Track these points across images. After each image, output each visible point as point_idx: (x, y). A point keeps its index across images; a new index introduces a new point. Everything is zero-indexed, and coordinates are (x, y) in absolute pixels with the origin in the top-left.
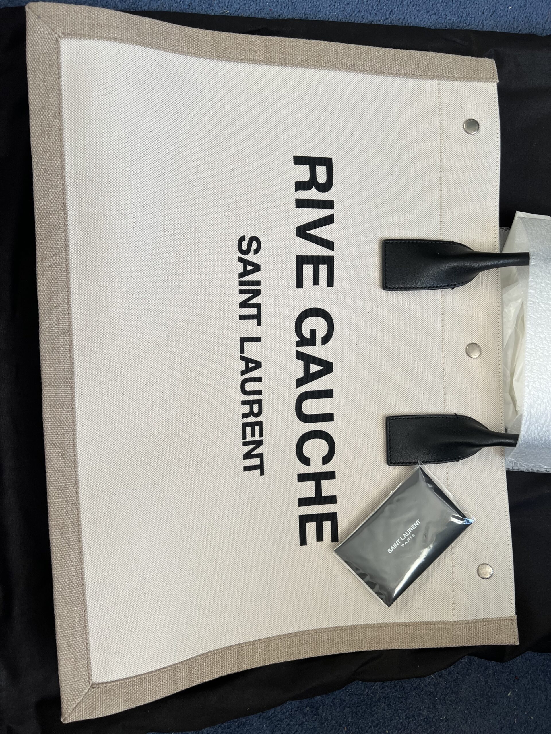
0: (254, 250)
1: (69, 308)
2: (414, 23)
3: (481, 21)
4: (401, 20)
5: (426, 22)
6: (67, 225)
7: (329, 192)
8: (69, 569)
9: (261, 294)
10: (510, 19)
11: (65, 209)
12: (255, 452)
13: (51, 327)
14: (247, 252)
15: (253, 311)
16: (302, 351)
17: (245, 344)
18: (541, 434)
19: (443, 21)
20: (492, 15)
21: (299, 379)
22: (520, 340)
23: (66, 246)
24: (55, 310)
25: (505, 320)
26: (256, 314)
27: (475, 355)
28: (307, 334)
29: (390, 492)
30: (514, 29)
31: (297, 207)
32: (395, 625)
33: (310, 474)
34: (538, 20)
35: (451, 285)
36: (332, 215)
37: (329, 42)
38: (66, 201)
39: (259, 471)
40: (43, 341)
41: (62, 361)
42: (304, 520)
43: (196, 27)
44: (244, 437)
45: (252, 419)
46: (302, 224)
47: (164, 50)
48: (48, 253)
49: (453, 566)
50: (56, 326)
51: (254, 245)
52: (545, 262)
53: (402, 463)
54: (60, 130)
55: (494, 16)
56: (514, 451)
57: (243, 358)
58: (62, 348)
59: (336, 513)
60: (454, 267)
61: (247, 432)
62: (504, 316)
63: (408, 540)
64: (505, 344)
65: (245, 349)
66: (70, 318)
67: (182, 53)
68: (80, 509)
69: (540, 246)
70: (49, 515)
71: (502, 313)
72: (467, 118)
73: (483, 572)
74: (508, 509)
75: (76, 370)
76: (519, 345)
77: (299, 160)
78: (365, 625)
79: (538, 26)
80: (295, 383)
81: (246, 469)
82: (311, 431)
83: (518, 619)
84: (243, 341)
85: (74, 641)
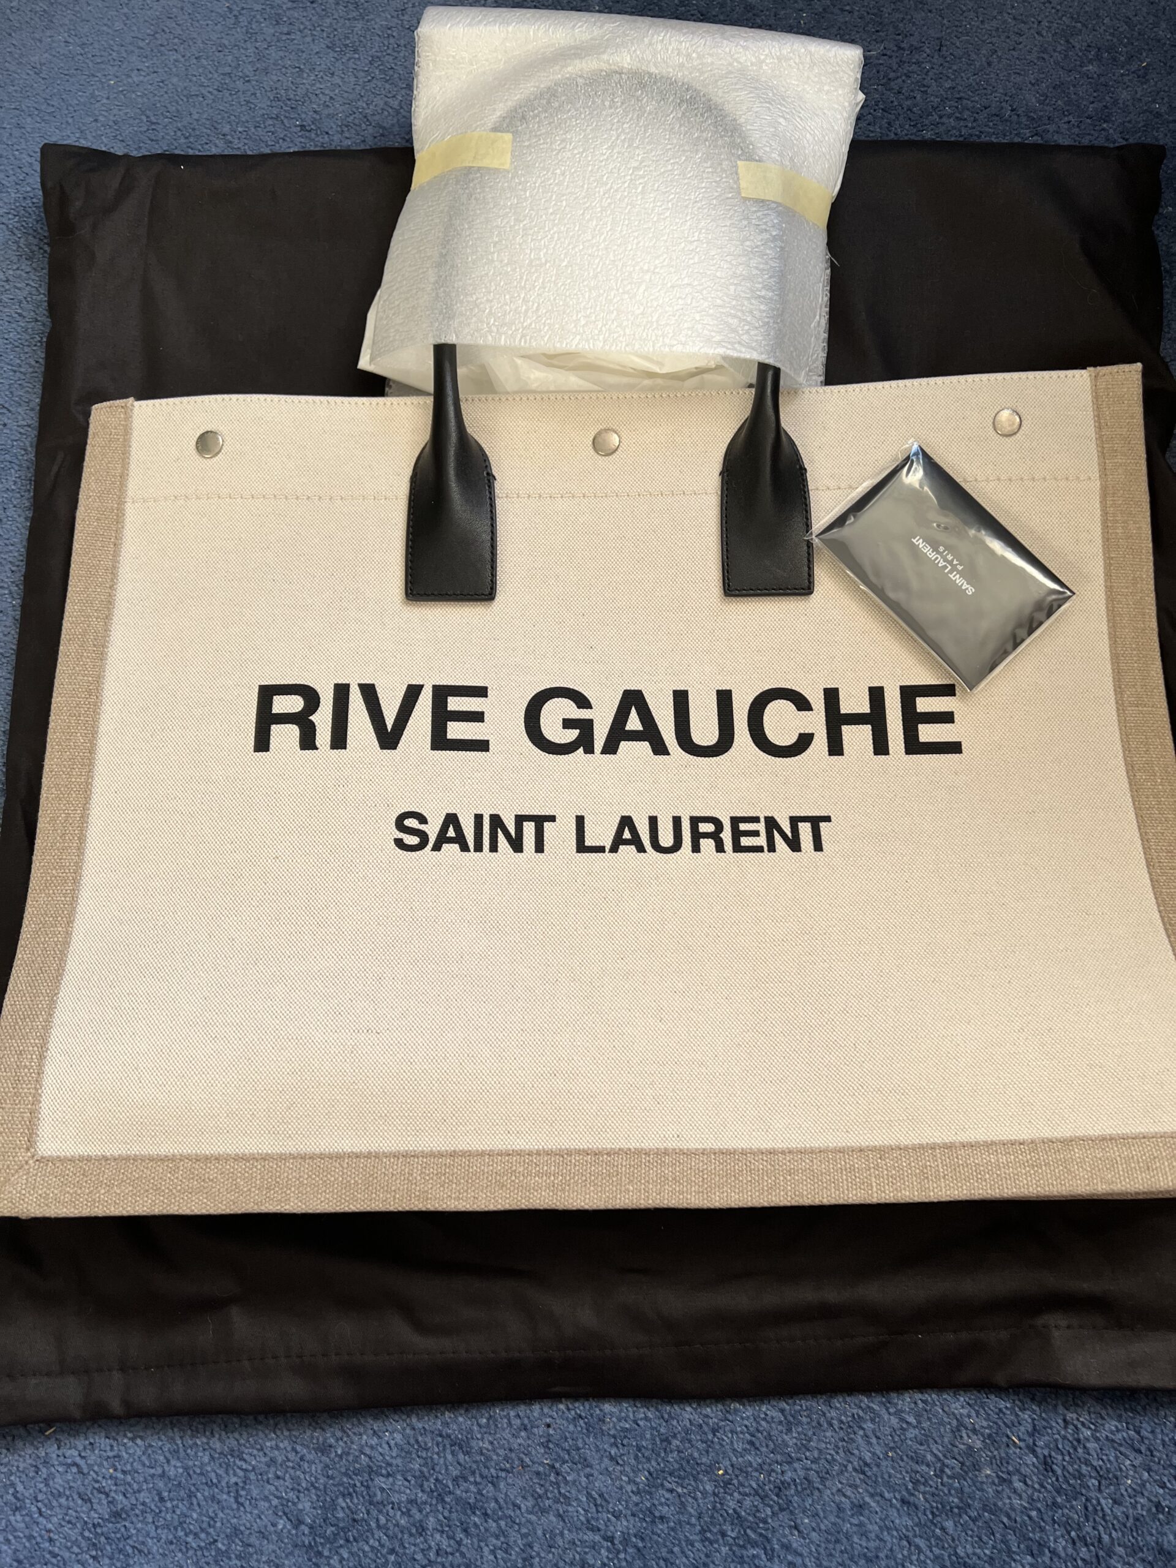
0: (421, 823)
1: (519, 1153)
2: (19, 546)
3: (19, 429)
4: (14, 568)
5: (18, 525)
6: (370, 1153)
7: (319, 690)
8: (1004, 1167)
9: (499, 813)
10: (17, 379)
11: (339, 1157)
12: (788, 831)
13: (553, 1186)
14: (424, 837)
15: (529, 828)
16: (602, 744)
17: (588, 843)
18: (757, 325)
19: (18, 495)
20: (8, 410)
21: (653, 751)
22: (589, 361)
23: (406, 1155)
24: (522, 1178)
25: (552, 388)
26: (533, 824)
27: (614, 439)
28: (572, 734)
29: (863, 590)
30: (33, 372)
31: (345, 748)
32: (1109, 584)
33: (828, 733)
34: (19, 330)
35: (489, 481)
36: (361, 686)
37: (55, 689)
38: (325, 1155)
39: (822, 825)
40: (579, 1201)
41: (615, 1169)
42: (914, 746)
43: (22, 918)
44: (759, 849)
45: (726, 836)
46: (375, 740)
47: (61, 975)
48: (418, 1188)
49: (999, 479)
50: (552, 1178)
51: (411, 823)
52: (451, 318)
53: (809, 568)
54: (197, 1160)
55: (11, 405)
56: (788, 371)
57: (614, 849)
58: (593, 1168)
59: (902, 688)
60: (457, 475)
61: (751, 844)
62: (544, 389)
63: (950, 557)
64: (596, 388)
65: (598, 844)
66: (538, 1153)
67: (66, 943)
68: (891, 1146)
69: (424, 326)
70: (903, 1201)
71: (540, 392)
72: (194, 452)
73: (1010, 425)
74: (894, 383)
75: (633, 1145)
76: (598, 362)
77: (262, 743)
78: (1110, 638)
79: (30, 330)
80: (660, 757)
81: (818, 846)
82: (750, 730)
83: (1095, 366)
84: (582, 847)
85: (1138, 1160)
